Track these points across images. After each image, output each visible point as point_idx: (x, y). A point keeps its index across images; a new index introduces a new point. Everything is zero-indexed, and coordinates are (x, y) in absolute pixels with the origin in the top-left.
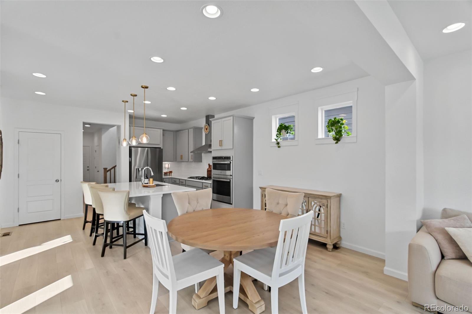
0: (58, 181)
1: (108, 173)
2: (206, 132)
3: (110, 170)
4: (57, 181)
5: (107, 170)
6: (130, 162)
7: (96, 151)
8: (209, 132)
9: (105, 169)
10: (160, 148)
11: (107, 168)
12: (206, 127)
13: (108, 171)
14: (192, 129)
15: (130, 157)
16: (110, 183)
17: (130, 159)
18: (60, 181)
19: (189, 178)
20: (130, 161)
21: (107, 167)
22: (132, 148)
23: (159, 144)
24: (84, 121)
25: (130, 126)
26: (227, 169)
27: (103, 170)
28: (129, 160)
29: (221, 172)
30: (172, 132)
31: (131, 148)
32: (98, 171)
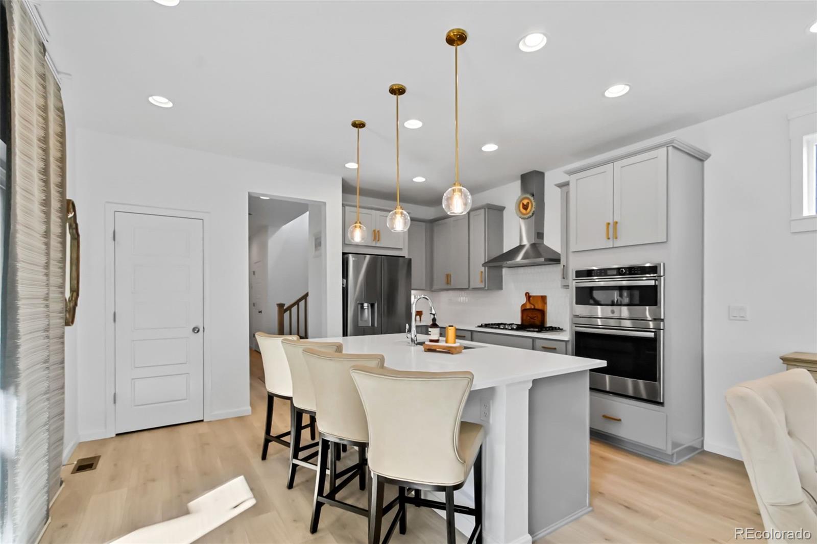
0: (198, 331)
1: (287, 315)
2: (524, 214)
3: (290, 308)
4: (196, 330)
5: (285, 308)
6: (343, 288)
7: (254, 272)
8: (533, 214)
9: (281, 306)
10: (404, 257)
11: (284, 305)
12: (525, 202)
13: (286, 311)
14: (483, 211)
15: (343, 277)
16: (291, 334)
17: (345, 281)
18: (201, 330)
19: (479, 326)
20: (344, 286)
21: (284, 303)
22: (350, 256)
23: (401, 249)
24: (251, 191)
25: (343, 205)
26: (638, 302)
27: (276, 309)
28: (343, 284)
29: (613, 312)
30: (423, 224)
31: (346, 256)
32: (260, 312)
